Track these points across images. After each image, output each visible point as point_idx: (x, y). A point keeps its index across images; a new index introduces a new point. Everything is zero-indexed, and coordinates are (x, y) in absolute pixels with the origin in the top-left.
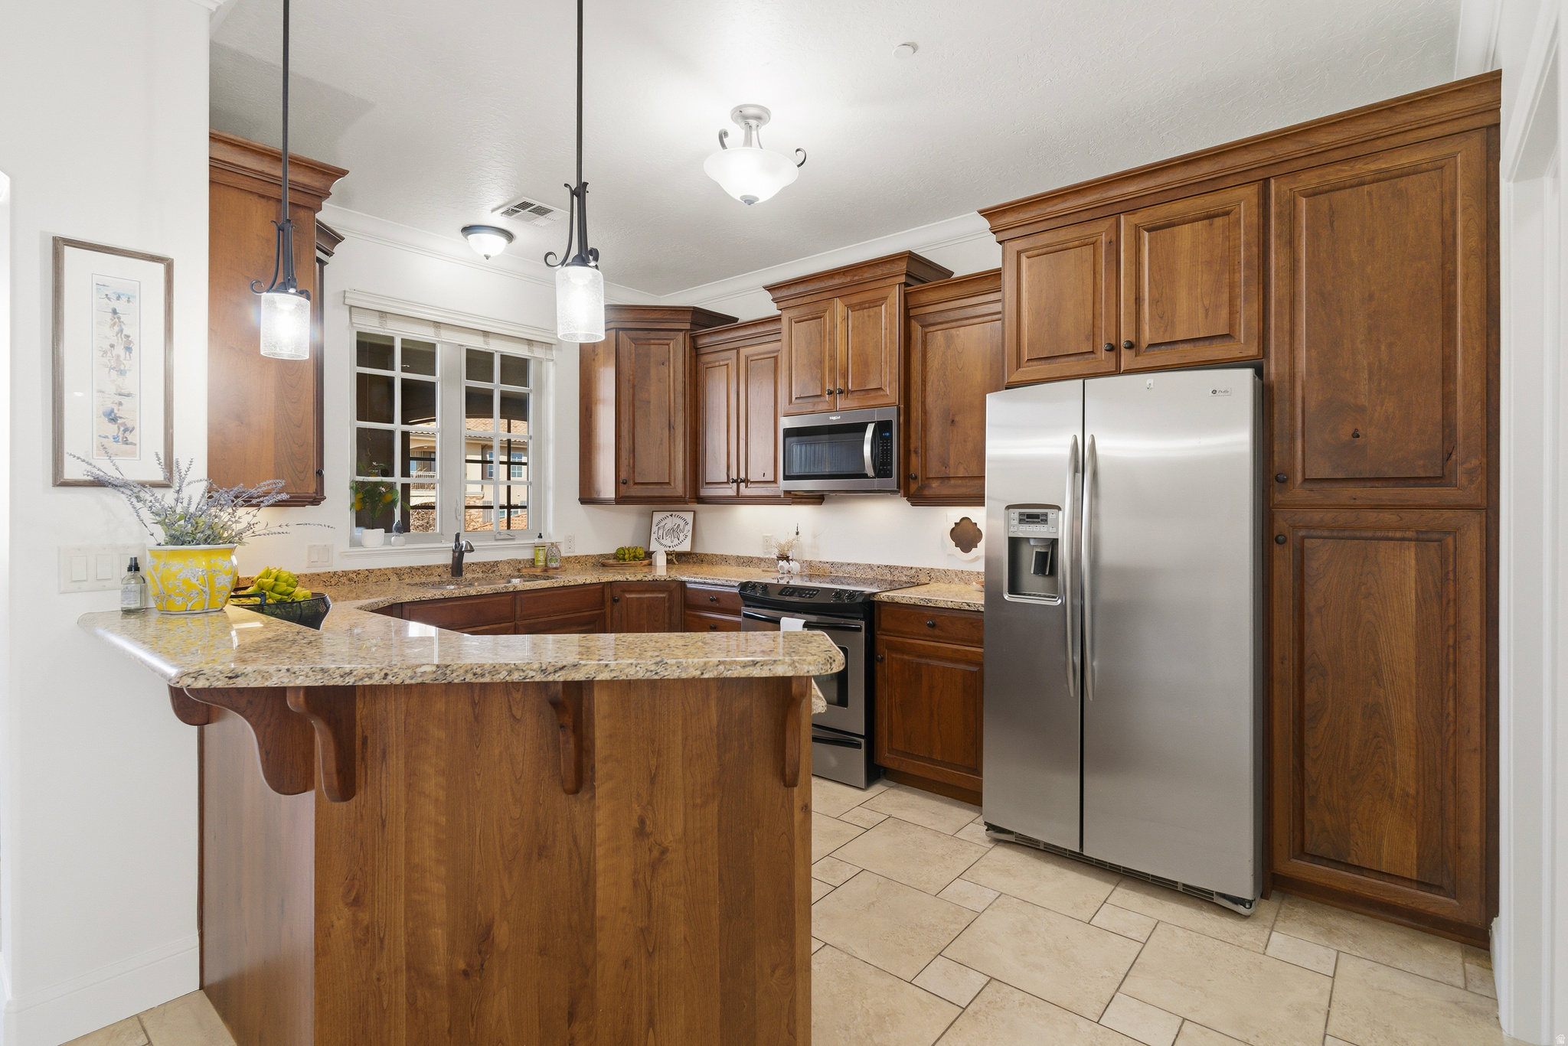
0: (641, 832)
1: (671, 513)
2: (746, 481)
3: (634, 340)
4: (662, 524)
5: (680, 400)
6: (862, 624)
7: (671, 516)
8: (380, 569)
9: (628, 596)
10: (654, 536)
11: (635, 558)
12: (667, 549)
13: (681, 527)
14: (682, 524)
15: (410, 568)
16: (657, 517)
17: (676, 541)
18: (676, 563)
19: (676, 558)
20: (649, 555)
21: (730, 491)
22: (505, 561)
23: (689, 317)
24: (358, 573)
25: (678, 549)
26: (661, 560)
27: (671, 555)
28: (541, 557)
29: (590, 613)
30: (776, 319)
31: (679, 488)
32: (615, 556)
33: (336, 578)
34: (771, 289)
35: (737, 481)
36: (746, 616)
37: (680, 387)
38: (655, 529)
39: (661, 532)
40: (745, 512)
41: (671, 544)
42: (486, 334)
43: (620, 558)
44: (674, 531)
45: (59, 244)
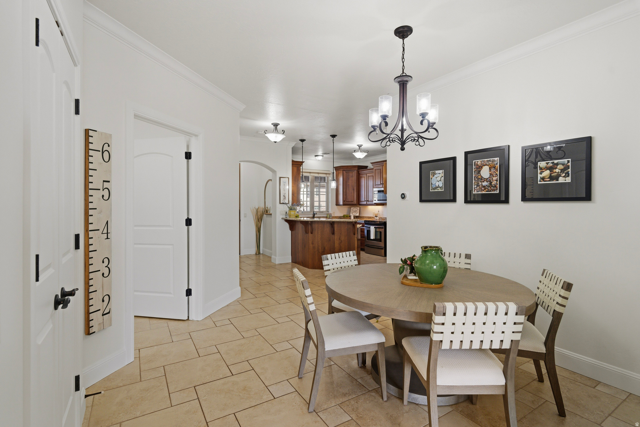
0: (339, 239)
1: (354, 208)
2: (368, 201)
3: (346, 172)
4: (353, 210)
5: (355, 184)
6: (384, 227)
10: (351, 212)
11: (347, 217)
12: (354, 215)
14: (357, 210)
16: (352, 208)
17: (356, 213)
19: (356, 217)
20: (350, 216)
21: (365, 203)
23: (357, 167)
25: (356, 215)
26: (352, 217)
28: (328, 216)
30: (373, 169)
31: (355, 202)
32: (343, 217)
34: (372, 163)
35: (366, 201)
36: (365, 226)
37: (355, 182)
38: (351, 211)
40: (370, 207)
42: (318, 173)
43: (344, 217)
44: (355, 211)
45: (280, 178)
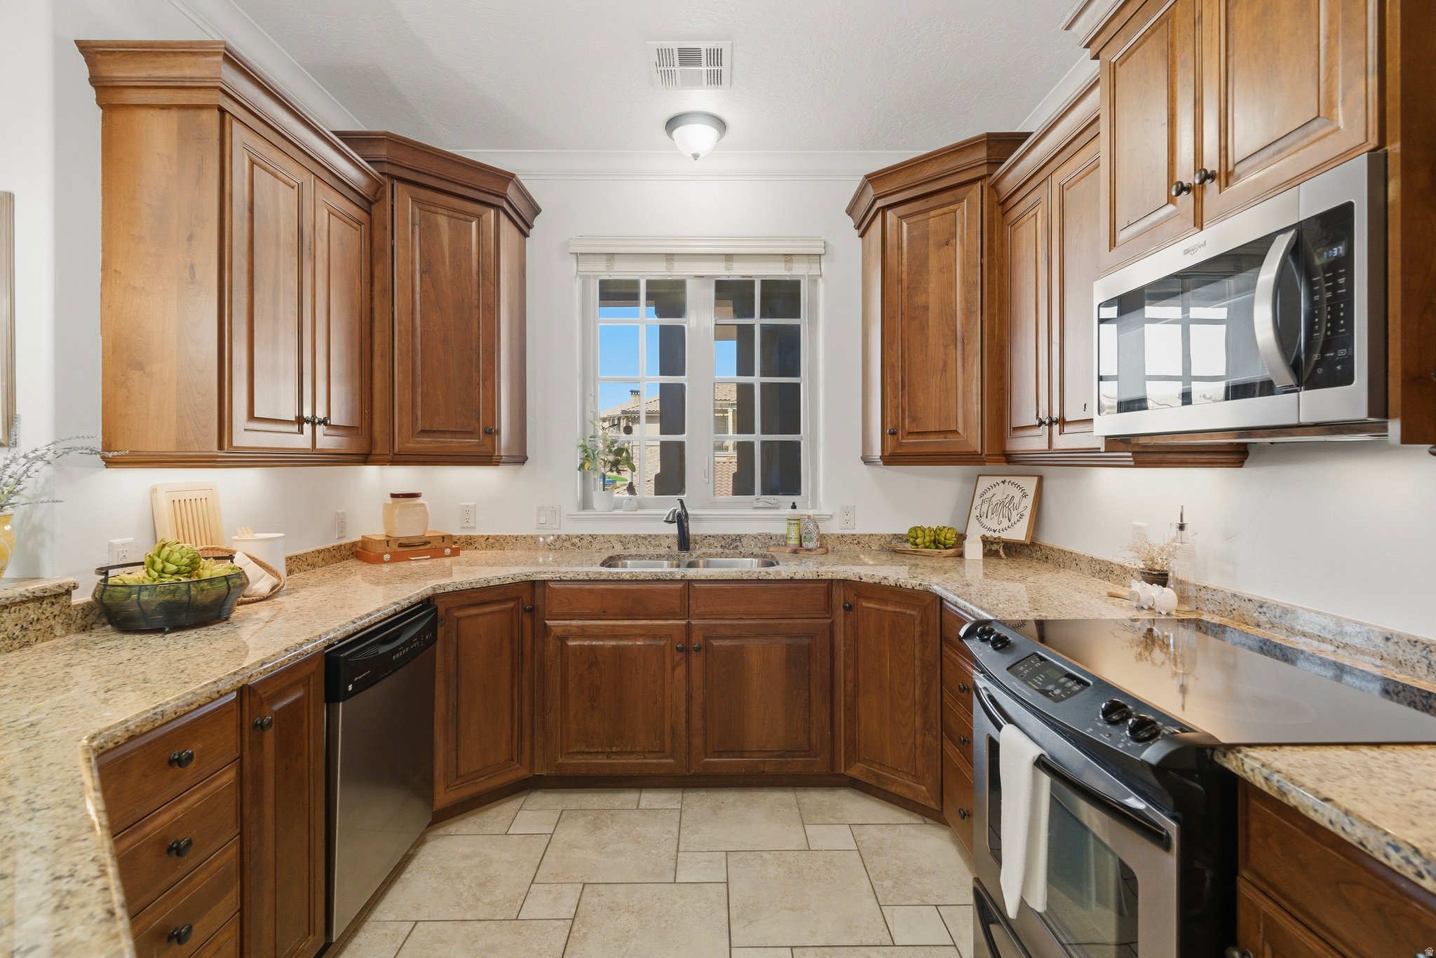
1: (1003, 478)
3: (906, 218)
4: (989, 495)
5: (973, 296)
7: (1004, 482)
8: (603, 536)
9: (865, 604)
10: (975, 513)
11: (936, 543)
12: (988, 534)
13: (1016, 501)
14: (1018, 494)
15: (636, 536)
16: (984, 483)
17: (1005, 523)
18: (1003, 556)
19: (1004, 550)
20: (960, 540)
21: (1046, 443)
22: (750, 535)
24: (581, 538)
25: (1006, 535)
26: (972, 551)
27: (998, 543)
28: (793, 533)
29: (806, 621)
33: (559, 542)
37: (973, 274)
38: (977, 501)
39: (985, 507)
41: (996, 527)
43: (915, 542)
44: (1007, 505)
